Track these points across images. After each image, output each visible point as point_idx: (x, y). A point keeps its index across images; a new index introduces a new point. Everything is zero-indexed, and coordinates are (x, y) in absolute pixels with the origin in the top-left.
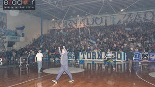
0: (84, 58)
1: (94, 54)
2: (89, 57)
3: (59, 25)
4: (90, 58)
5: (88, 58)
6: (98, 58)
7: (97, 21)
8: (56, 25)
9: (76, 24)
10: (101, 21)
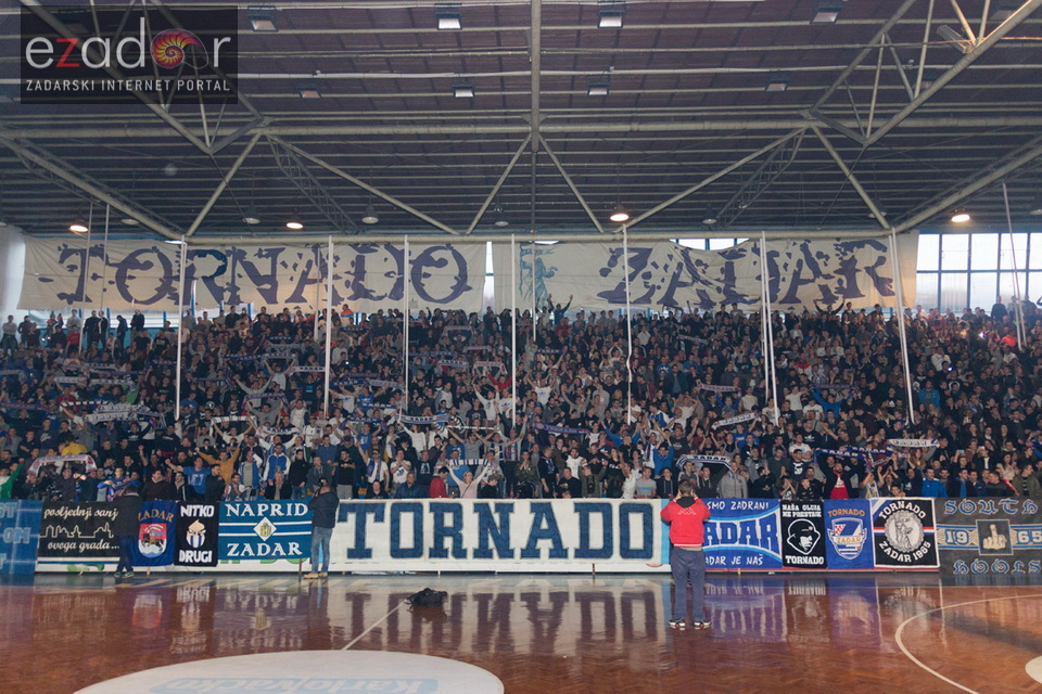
0: (360, 551)
1: (449, 520)
2: (407, 541)
3: (121, 281)
4: (416, 552)
5: (397, 552)
6: (482, 552)
7: (427, 275)
8: (95, 277)
9: (267, 286)
10: (456, 278)
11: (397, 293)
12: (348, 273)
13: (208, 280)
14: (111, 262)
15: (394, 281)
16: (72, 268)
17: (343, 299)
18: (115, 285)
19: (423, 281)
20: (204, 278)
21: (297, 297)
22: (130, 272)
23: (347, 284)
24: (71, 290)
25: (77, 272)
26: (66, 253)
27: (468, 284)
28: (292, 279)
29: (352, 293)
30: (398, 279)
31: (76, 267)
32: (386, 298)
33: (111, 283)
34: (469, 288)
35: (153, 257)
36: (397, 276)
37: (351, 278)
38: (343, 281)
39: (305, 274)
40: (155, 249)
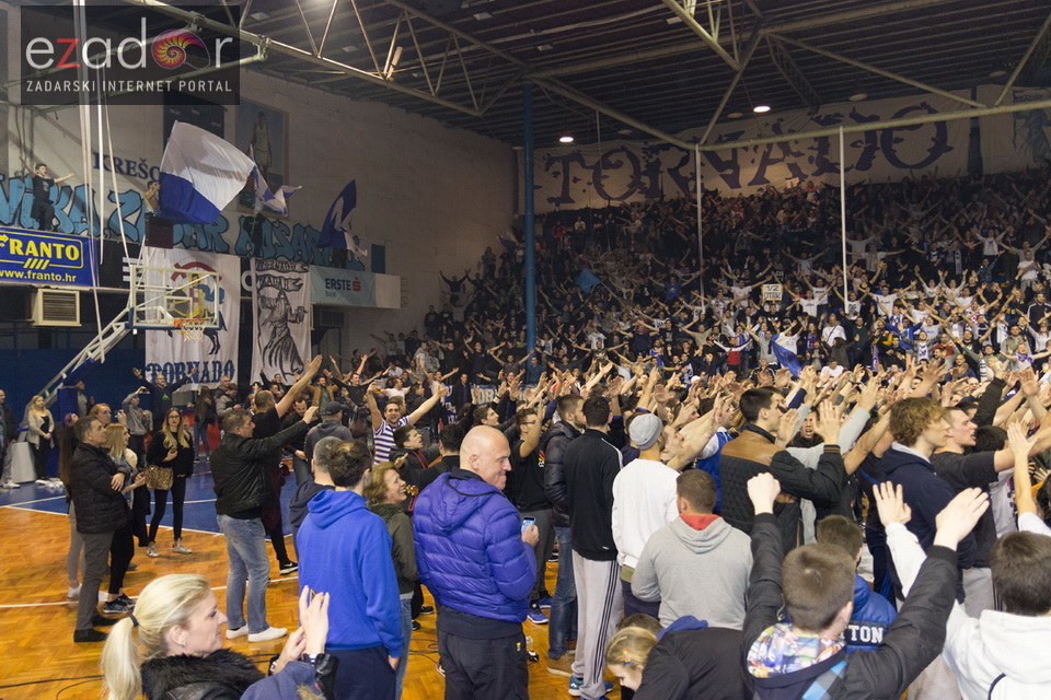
3: (597, 181)
7: (899, 140)
8: (576, 180)
9: (729, 172)
10: (933, 139)
11: (865, 163)
12: (812, 148)
13: (673, 172)
14: (587, 165)
15: (862, 150)
16: (556, 174)
17: (806, 176)
18: (592, 186)
19: (895, 146)
20: (670, 170)
21: (759, 179)
22: (604, 172)
23: (811, 160)
24: (557, 193)
25: (561, 177)
26: (550, 162)
27: (949, 144)
28: (753, 161)
29: (817, 168)
30: (866, 148)
31: (559, 173)
32: (852, 170)
33: (589, 184)
34: (950, 149)
35: (622, 156)
36: (864, 145)
37: (815, 154)
38: (806, 157)
39: (766, 155)
40: (623, 149)
